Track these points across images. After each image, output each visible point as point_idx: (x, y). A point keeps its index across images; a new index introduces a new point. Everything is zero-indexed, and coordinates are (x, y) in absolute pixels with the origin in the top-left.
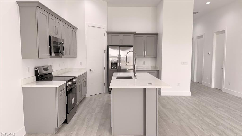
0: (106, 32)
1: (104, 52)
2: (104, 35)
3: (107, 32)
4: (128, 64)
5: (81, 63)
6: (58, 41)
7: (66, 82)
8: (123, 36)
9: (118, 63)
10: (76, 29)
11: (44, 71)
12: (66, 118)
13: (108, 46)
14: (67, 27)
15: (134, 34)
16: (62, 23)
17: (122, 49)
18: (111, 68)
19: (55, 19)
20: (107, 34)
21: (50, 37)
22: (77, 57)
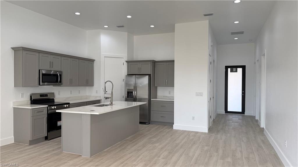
1: (123, 81)
2: (123, 65)
3: (126, 61)
4: (106, 93)
5: (97, 91)
6: (52, 73)
7: (47, 106)
8: (142, 64)
9: (133, 92)
10: (93, 61)
11: (41, 97)
12: (47, 135)
13: (128, 75)
14: (73, 60)
15: (152, 62)
16: (63, 58)
17: (138, 78)
18: (128, 97)
19: (49, 56)
20: (127, 63)
21: (39, 70)
22: (93, 86)
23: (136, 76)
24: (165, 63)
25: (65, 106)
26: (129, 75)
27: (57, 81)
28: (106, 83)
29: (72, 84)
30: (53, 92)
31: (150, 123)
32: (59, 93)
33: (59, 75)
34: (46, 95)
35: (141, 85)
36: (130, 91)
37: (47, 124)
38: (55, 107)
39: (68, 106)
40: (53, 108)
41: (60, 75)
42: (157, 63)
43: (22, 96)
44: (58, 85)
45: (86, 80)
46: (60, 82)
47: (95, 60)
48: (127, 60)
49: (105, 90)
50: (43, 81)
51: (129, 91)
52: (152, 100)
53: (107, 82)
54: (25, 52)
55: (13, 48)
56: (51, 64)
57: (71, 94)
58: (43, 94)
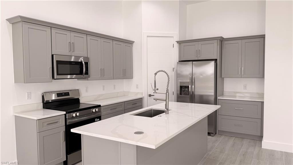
0: (176, 41)
1: (173, 71)
2: (173, 47)
3: (178, 42)
5: (137, 85)
6: (72, 60)
7: (65, 113)
8: (202, 44)
9: (190, 86)
10: (131, 43)
11: (58, 97)
12: (65, 160)
13: (179, 61)
14: (105, 41)
15: (219, 41)
16: (89, 37)
17: (197, 66)
18: (181, 94)
19: (68, 33)
20: (178, 44)
21: (52, 56)
22: (133, 78)
23: (193, 62)
24: (239, 41)
25: (94, 111)
26: (182, 61)
27: (81, 73)
28: (156, 74)
29: (103, 76)
30: (77, 88)
31: (216, 134)
32: (86, 89)
33: (84, 62)
34: (67, 94)
35: (201, 76)
36: (185, 85)
37: (65, 142)
38: (78, 114)
39: (98, 110)
40: (74, 115)
41: (87, 64)
42: (226, 42)
43: (29, 97)
44: (83, 78)
45: (123, 70)
46: (87, 73)
47: (134, 42)
48: (178, 40)
49: (155, 87)
50: (59, 73)
51: (182, 85)
52: (219, 98)
53: (157, 72)
54: (27, 26)
55: (9, 20)
56: (72, 46)
57: (103, 90)
58: (62, 92)
